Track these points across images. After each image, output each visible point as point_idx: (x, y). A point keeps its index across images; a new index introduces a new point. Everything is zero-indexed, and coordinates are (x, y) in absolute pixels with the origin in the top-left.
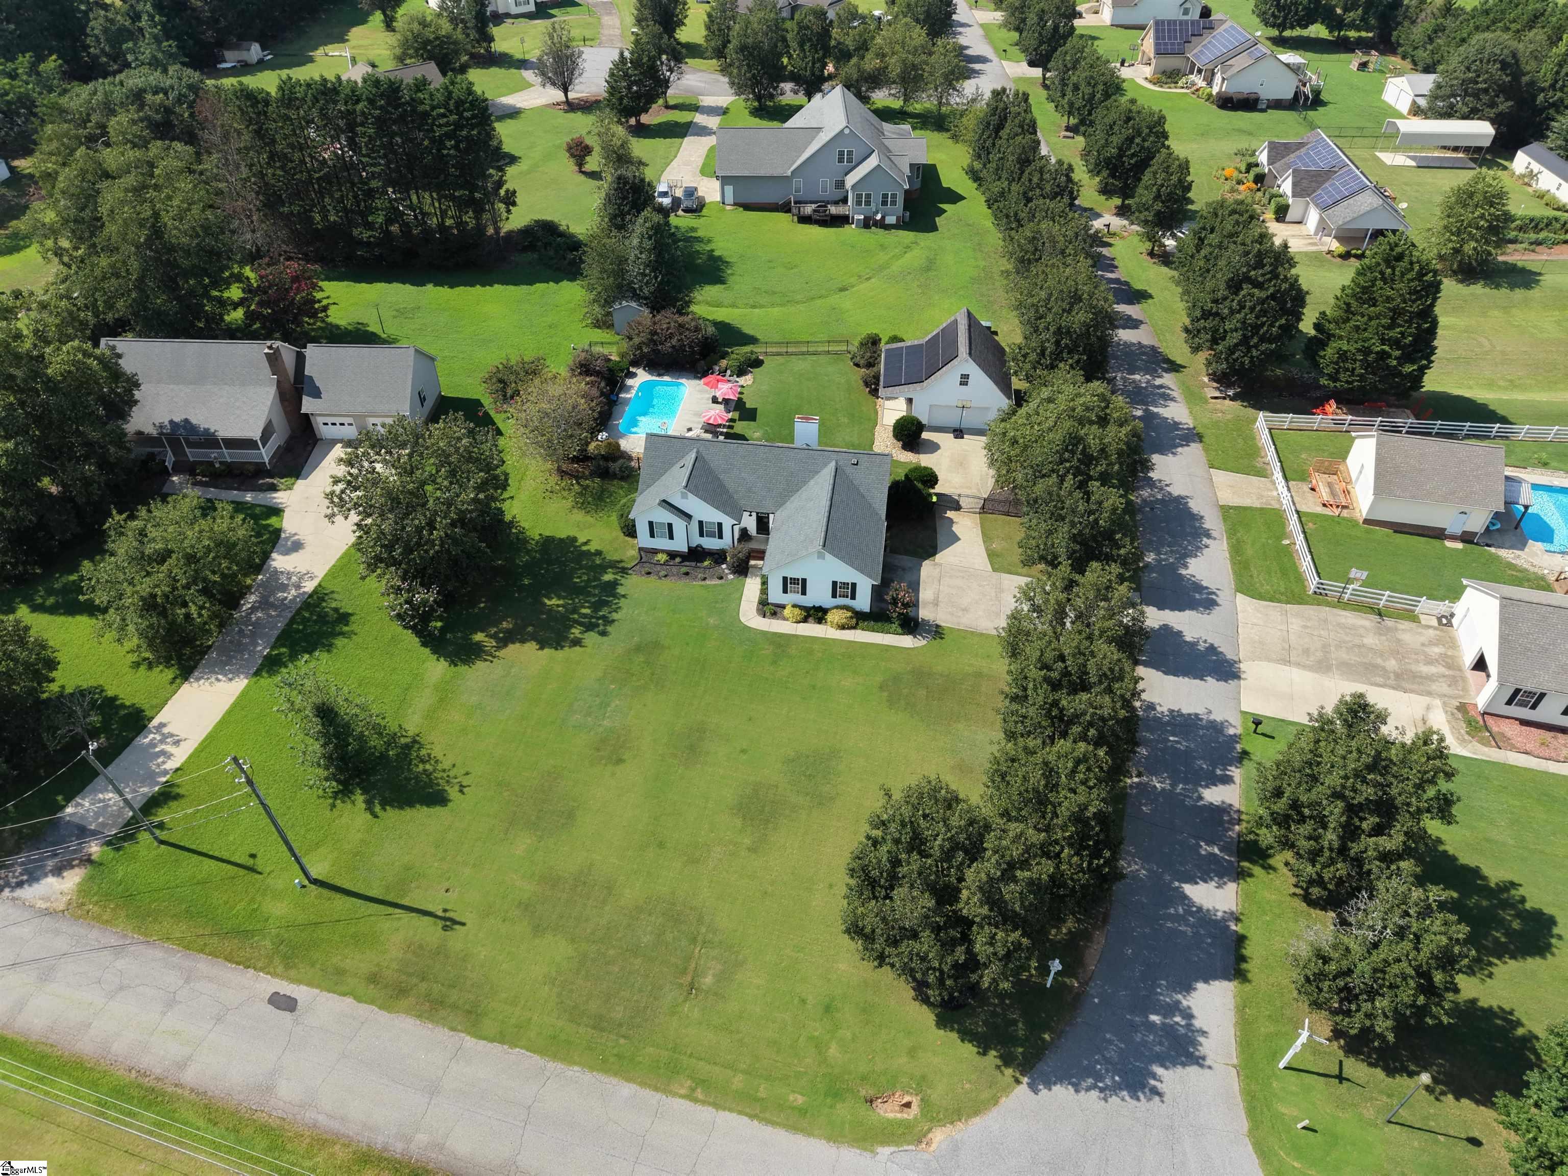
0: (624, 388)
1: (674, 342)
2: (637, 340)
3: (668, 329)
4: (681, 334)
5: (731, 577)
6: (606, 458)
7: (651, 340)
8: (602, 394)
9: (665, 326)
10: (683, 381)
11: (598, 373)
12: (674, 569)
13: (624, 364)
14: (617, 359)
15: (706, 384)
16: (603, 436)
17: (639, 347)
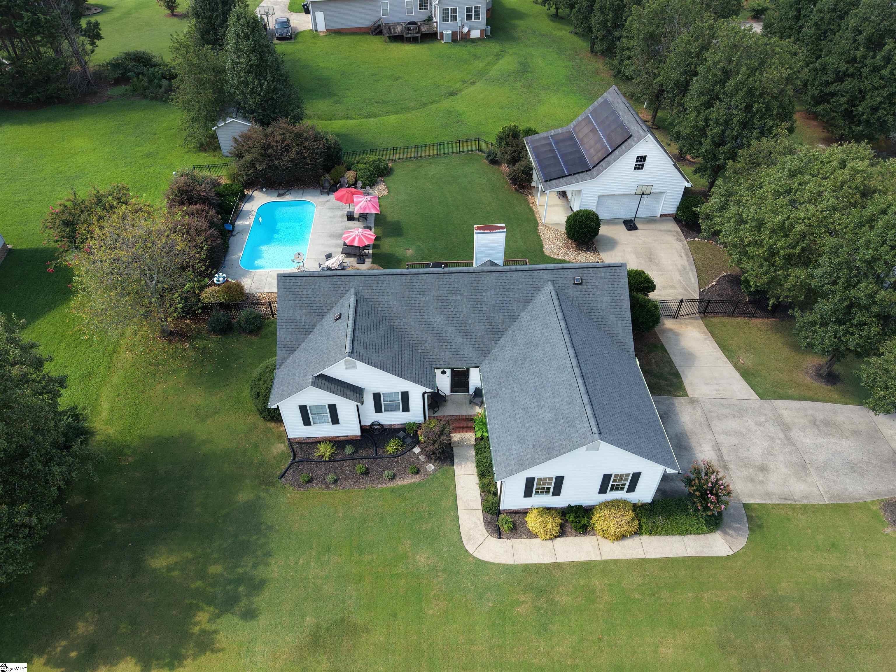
0: (238, 214)
1: (293, 154)
2: (248, 157)
3: (283, 140)
4: (298, 145)
5: (431, 467)
6: (225, 307)
7: (265, 155)
8: (212, 225)
9: (279, 138)
10: (308, 198)
11: (204, 200)
12: (346, 466)
13: (238, 186)
14: (229, 182)
15: (339, 199)
16: (219, 278)
17: (252, 165)
